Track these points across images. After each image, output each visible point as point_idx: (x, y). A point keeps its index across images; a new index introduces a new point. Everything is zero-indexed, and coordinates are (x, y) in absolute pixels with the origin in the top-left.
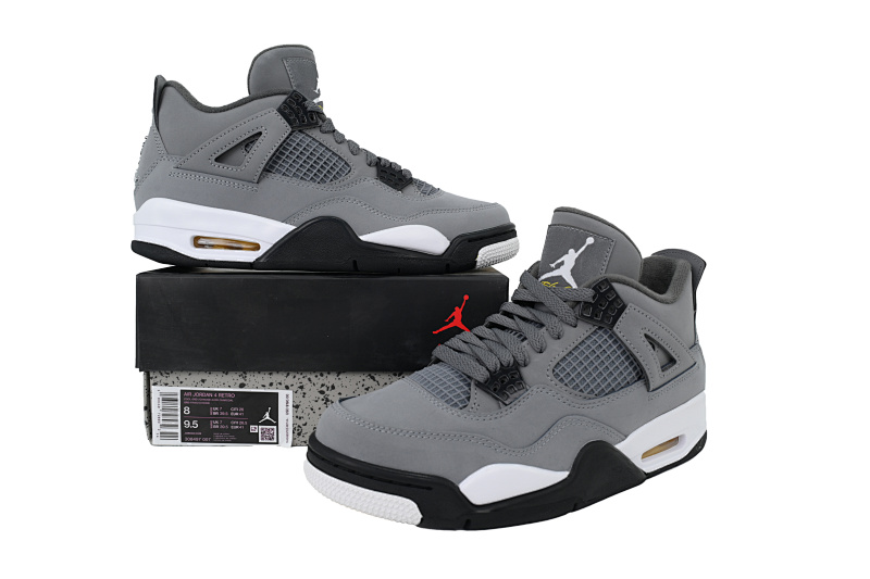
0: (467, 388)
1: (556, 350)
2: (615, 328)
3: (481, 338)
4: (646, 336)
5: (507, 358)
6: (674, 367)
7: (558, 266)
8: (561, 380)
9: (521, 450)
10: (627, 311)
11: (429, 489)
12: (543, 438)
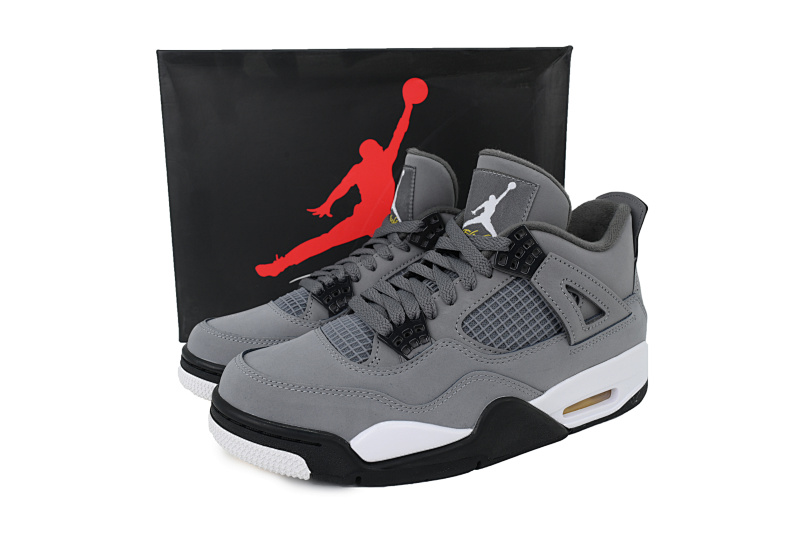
0: (370, 341)
1: (468, 301)
2: (532, 279)
3: (397, 289)
4: (567, 286)
5: (413, 311)
6: (602, 319)
7: (479, 213)
8: (471, 334)
9: (419, 407)
10: (546, 260)
11: (318, 445)
12: (445, 395)
